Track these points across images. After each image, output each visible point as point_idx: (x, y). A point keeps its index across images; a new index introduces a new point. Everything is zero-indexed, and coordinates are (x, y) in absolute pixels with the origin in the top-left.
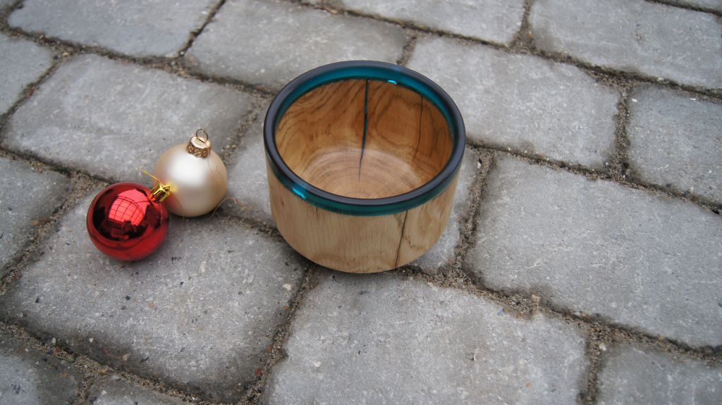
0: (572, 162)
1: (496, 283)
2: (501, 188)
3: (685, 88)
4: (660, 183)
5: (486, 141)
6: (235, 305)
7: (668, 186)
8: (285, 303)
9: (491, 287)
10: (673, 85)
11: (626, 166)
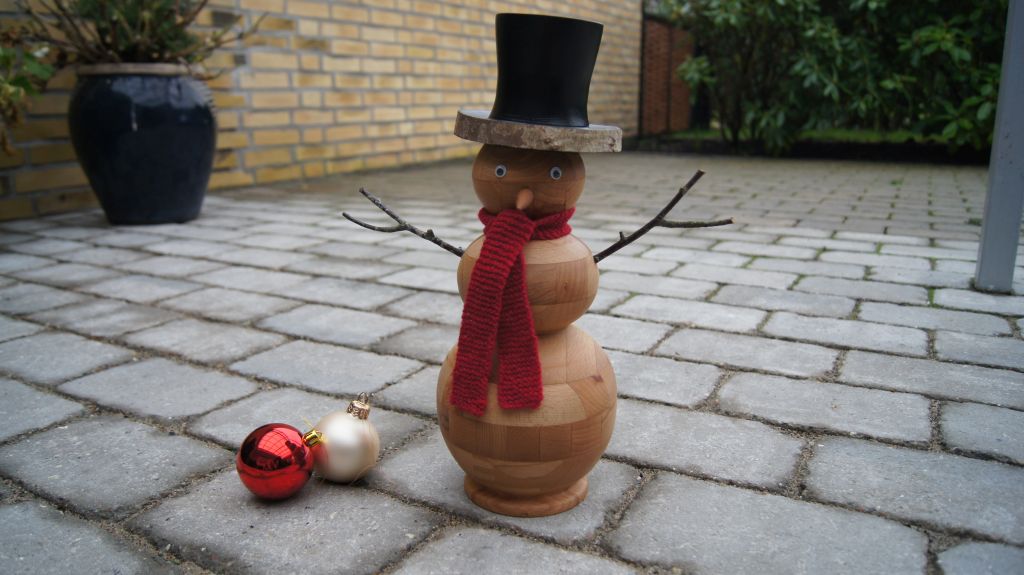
0: (741, 480)
1: (634, 555)
2: (657, 493)
3: (881, 441)
4: (841, 501)
5: (650, 462)
6: (354, 542)
7: (850, 504)
8: (403, 545)
9: (627, 558)
10: (868, 438)
11: (803, 487)
